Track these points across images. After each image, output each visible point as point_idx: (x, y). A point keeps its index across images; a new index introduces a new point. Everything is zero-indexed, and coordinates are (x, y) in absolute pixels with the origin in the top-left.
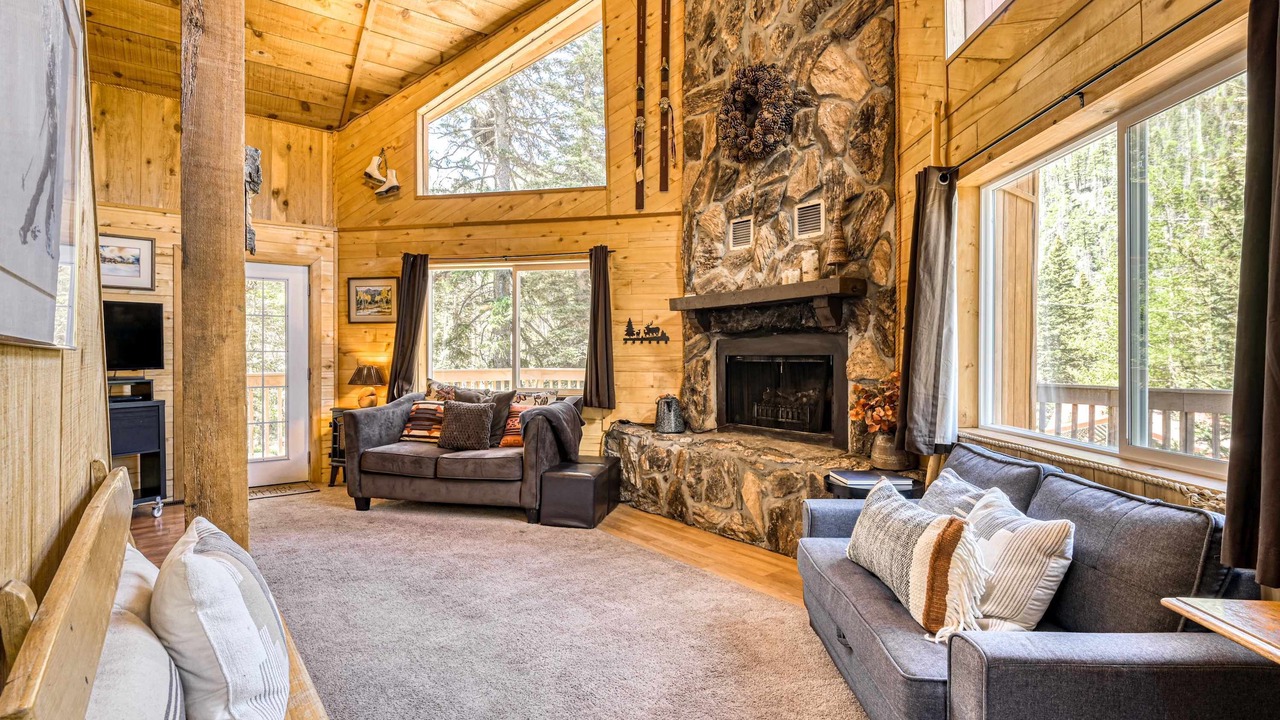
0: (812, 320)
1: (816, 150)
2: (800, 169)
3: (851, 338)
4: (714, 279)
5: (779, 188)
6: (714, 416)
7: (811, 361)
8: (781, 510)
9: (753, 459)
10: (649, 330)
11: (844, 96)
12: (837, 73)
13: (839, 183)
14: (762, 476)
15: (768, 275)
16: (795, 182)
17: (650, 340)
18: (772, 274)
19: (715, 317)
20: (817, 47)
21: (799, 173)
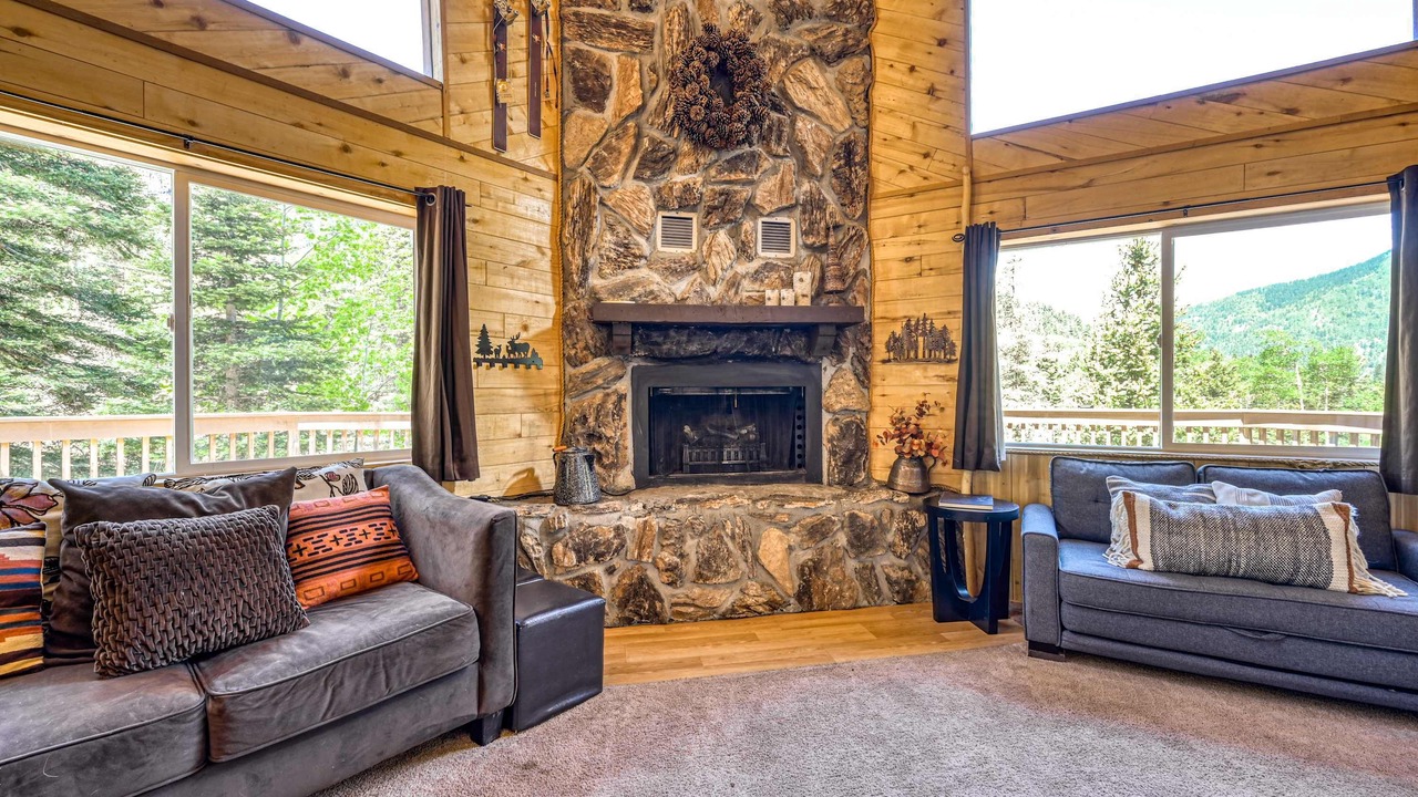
0: (788, 348)
1: (791, 162)
2: (773, 178)
3: (825, 369)
4: (637, 284)
5: (745, 192)
6: (629, 468)
7: (771, 393)
8: (814, 562)
9: (772, 510)
10: (514, 347)
11: (824, 119)
12: (818, 93)
13: (819, 208)
14: (786, 528)
15: (727, 291)
16: (765, 191)
17: (516, 363)
18: (733, 291)
19: (641, 336)
20: (794, 52)
21: (771, 183)
